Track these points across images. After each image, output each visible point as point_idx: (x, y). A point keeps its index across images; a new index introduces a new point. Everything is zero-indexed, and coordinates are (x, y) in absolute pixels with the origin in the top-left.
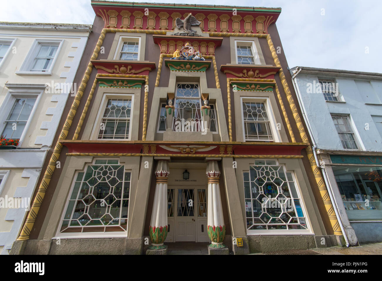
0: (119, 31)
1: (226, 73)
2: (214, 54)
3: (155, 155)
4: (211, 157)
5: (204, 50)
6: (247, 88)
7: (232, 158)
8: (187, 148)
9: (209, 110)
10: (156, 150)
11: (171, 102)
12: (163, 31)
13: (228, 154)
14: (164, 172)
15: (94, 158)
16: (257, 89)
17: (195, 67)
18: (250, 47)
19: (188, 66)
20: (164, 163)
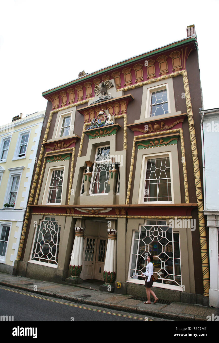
0: (59, 111)
1: (133, 132)
2: (126, 111)
3: (73, 215)
4: (109, 217)
5: (117, 110)
7: (125, 219)
8: (92, 210)
9: (114, 173)
10: (74, 212)
11: (88, 169)
12: (87, 100)
13: (122, 215)
14: (78, 228)
15: (44, 216)
16: (160, 144)
19: (101, 132)
20: (79, 221)
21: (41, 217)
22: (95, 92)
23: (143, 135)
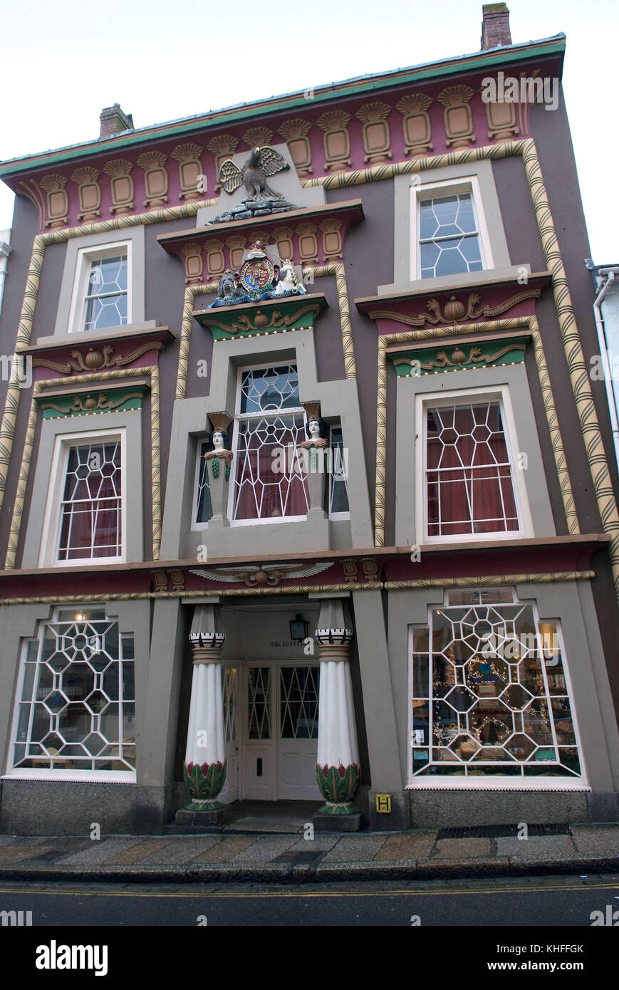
0: (74, 236)
1: (375, 321)
2: (341, 256)
3: (183, 594)
4: (321, 591)
5: (308, 247)
6: (438, 364)
7: (379, 593)
8: (258, 571)
10: (185, 583)
11: (221, 439)
12: (190, 206)
13: (367, 581)
14: (207, 636)
15: (53, 607)
16: (469, 362)
17: (280, 318)
18: (467, 197)
19: (260, 319)
20: (207, 612)
21: (43, 612)
22: (223, 181)
23: (410, 334)
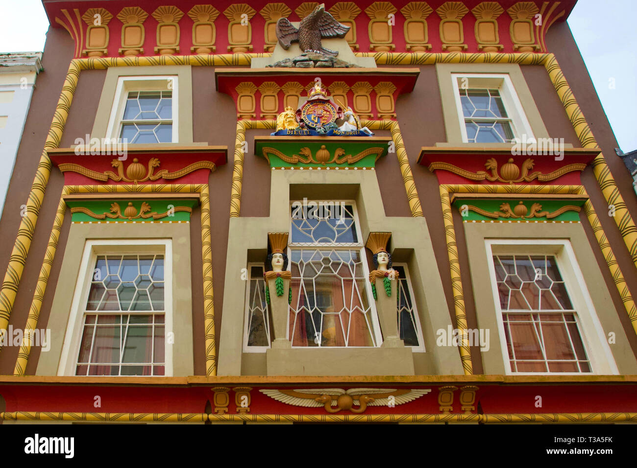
0: (116, 65)
1: (435, 171)
2: (395, 115)
5: (363, 103)
6: (503, 214)
8: (343, 395)
11: (282, 260)
12: (241, 56)
17: (343, 155)
18: (496, 93)
19: (322, 153)
